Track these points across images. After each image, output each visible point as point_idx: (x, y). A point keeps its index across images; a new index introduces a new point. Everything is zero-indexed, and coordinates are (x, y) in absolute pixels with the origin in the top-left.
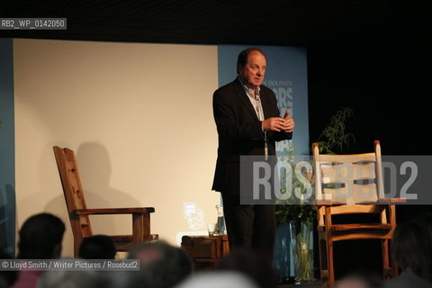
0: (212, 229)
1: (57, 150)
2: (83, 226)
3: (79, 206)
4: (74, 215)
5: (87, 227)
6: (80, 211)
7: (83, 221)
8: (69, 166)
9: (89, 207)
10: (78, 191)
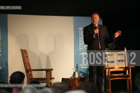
0: (72, 76)
1: (22, 50)
2: (30, 75)
3: (28, 68)
4: (27, 71)
5: (31, 75)
6: (29, 70)
7: (30, 73)
8: (25, 55)
9: (32, 69)
10: (28, 63)
